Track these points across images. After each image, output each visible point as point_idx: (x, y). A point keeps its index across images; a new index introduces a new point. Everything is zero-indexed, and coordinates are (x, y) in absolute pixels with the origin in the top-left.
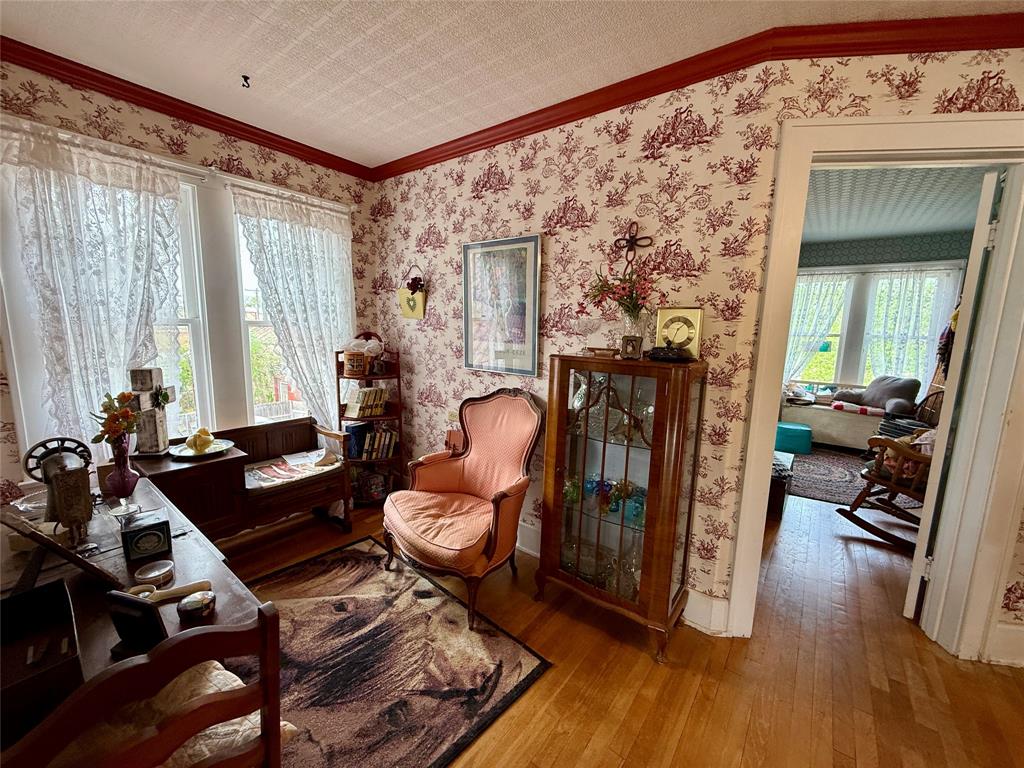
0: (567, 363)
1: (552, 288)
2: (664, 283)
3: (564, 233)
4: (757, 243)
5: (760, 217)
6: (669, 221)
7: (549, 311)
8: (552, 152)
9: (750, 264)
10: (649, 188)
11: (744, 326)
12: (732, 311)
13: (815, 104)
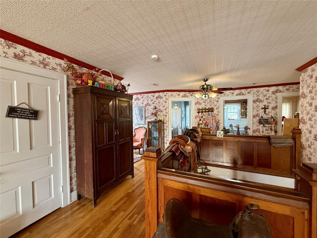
0: (149, 122)
1: (146, 113)
2: (159, 113)
3: (148, 106)
4: (167, 109)
5: (167, 106)
6: (159, 106)
7: (146, 116)
8: (146, 97)
9: (167, 111)
10: (157, 102)
11: (167, 117)
12: (166, 116)
13: (171, 96)
